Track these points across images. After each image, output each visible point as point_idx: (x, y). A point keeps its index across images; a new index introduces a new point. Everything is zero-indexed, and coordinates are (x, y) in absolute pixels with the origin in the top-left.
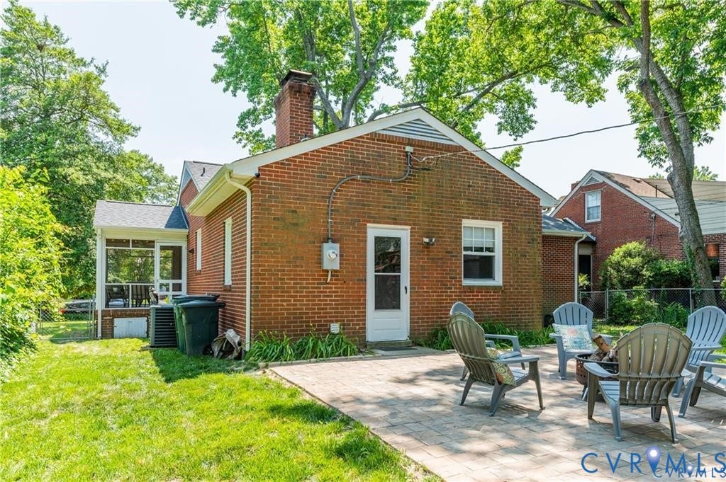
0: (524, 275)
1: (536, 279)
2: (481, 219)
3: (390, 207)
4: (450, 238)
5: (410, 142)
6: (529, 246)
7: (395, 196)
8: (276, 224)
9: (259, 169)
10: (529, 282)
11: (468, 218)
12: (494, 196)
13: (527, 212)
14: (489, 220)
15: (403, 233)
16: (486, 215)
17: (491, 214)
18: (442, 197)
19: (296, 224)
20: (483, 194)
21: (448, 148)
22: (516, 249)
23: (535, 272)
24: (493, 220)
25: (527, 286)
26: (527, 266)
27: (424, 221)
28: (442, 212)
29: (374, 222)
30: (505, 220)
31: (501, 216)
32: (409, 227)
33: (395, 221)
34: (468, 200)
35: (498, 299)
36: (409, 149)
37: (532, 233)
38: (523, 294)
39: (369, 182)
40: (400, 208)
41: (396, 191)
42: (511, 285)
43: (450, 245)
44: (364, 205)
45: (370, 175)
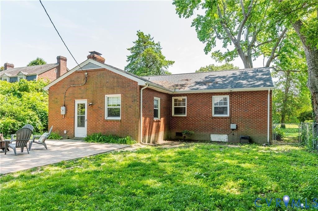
0: (130, 115)
1: (136, 117)
2: (111, 94)
3: (80, 94)
4: (100, 102)
5: (87, 71)
6: (133, 103)
7: (82, 90)
8: (53, 102)
9: (49, 88)
10: (132, 118)
11: (107, 94)
12: (117, 84)
13: (132, 89)
14: (115, 94)
15: (85, 102)
16: (113, 92)
17: (116, 92)
18: (97, 88)
19: (57, 102)
20: (113, 84)
21: (99, 70)
22: (126, 104)
23: (135, 114)
24: (117, 94)
25: (132, 120)
26: (132, 111)
27: (91, 97)
28: (97, 93)
29: (77, 99)
30: (122, 93)
31: (120, 92)
32: (87, 100)
33: (82, 98)
34: (107, 87)
35: (118, 125)
36: (86, 73)
37: (134, 97)
38: (130, 123)
39: (75, 87)
40: (84, 94)
41: (83, 88)
42: (124, 119)
43: (100, 105)
44: (73, 94)
45: (75, 84)
